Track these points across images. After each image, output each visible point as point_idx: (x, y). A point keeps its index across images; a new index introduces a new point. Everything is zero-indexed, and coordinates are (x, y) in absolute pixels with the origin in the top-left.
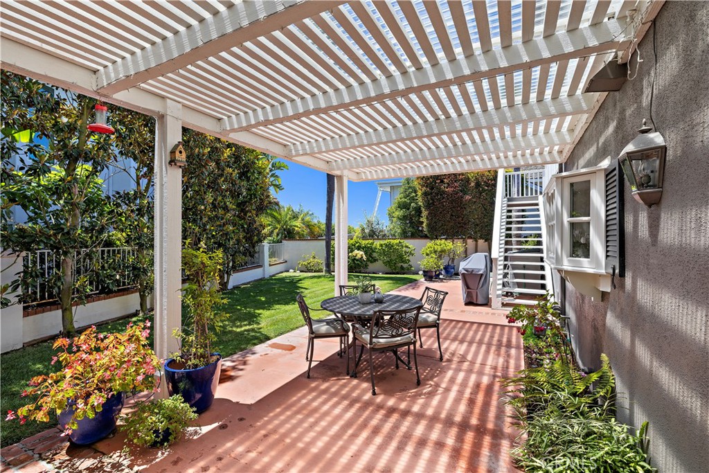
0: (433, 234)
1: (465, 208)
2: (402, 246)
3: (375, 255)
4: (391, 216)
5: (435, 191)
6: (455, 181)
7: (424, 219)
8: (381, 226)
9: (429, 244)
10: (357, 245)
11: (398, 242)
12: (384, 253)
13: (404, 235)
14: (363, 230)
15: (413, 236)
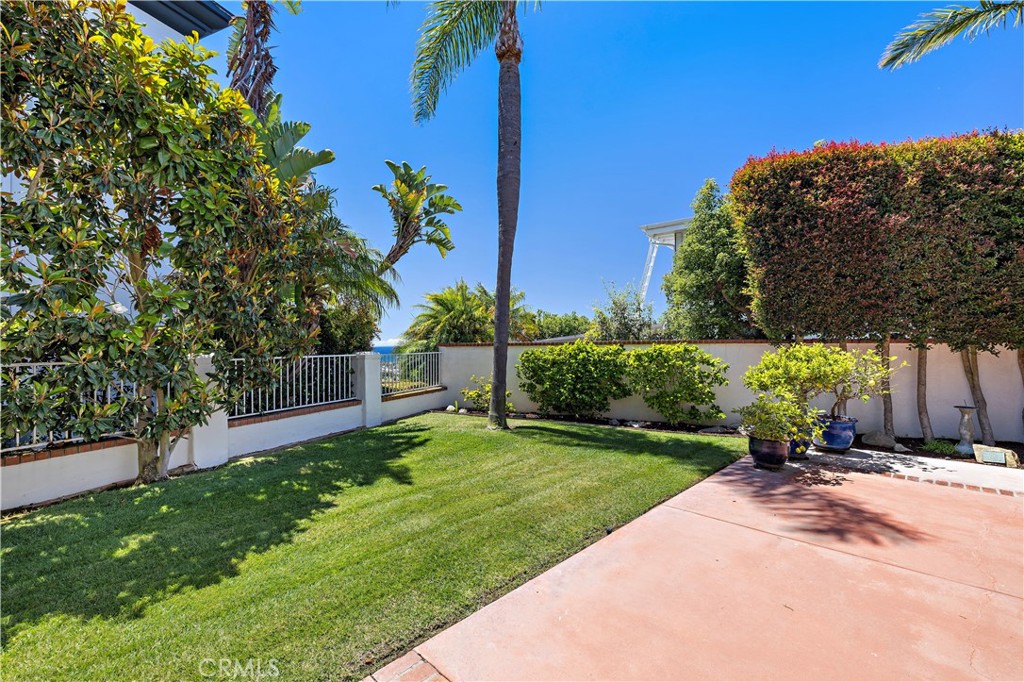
0: (781, 327)
1: (885, 252)
2: (693, 361)
3: (625, 380)
4: (669, 291)
5: (786, 210)
6: (852, 178)
7: (752, 290)
8: (645, 315)
9: (770, 356)
10: (581, 356)
11: (681, 349)
12: (646, 377)
13: (702, 333)
14: (603, 322)
15: (725, 336)
